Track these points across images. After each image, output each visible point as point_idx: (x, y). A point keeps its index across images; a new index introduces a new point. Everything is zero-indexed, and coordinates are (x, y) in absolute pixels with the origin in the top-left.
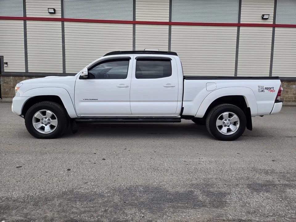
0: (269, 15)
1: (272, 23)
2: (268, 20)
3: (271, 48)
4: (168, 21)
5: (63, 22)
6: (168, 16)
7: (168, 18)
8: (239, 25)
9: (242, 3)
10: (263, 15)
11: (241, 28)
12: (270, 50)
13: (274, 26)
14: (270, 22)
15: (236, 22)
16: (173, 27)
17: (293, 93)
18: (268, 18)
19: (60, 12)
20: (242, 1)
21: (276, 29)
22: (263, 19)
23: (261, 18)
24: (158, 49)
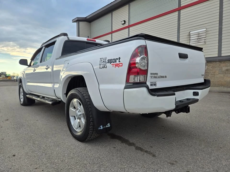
24: (205, 28)
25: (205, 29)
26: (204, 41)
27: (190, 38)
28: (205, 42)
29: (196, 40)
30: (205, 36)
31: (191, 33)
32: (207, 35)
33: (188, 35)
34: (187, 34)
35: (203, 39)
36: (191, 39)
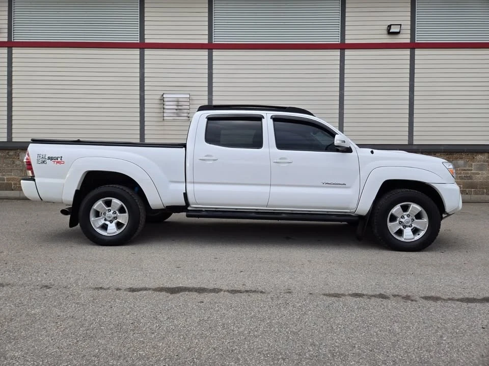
0: (401, 25)
1: (408, 41)
2: (400, 36)
3: (408, 89)
4: (206, 42)
5: (10, 49)
6: (207, 32)
7: (207, 37)
8: (343, 47)
9: (347, 5)
10: (390, 26)
11: (348, 53)
12: (408, 93)
13: (413, 46)
14: (405, 38)
15: (337, 41)
16: (216, 53)
17: (460, 176)
18: (398, 31)
19: (6, 31)
20: (347, 2)
21: (418, 52)
22: (390, 33)
23: (386, 32)
24: (188, 94)
25: (188, 96)
26: (186, 115)
27: (164, 105)
28: (189, 117)
29: (175, 111)
30: (188, 107)
31: (164, 96)
32: (191, 106)
33: (161, 100)
34: (159, 97)
35: (186, 111)
36: (166, 107)
